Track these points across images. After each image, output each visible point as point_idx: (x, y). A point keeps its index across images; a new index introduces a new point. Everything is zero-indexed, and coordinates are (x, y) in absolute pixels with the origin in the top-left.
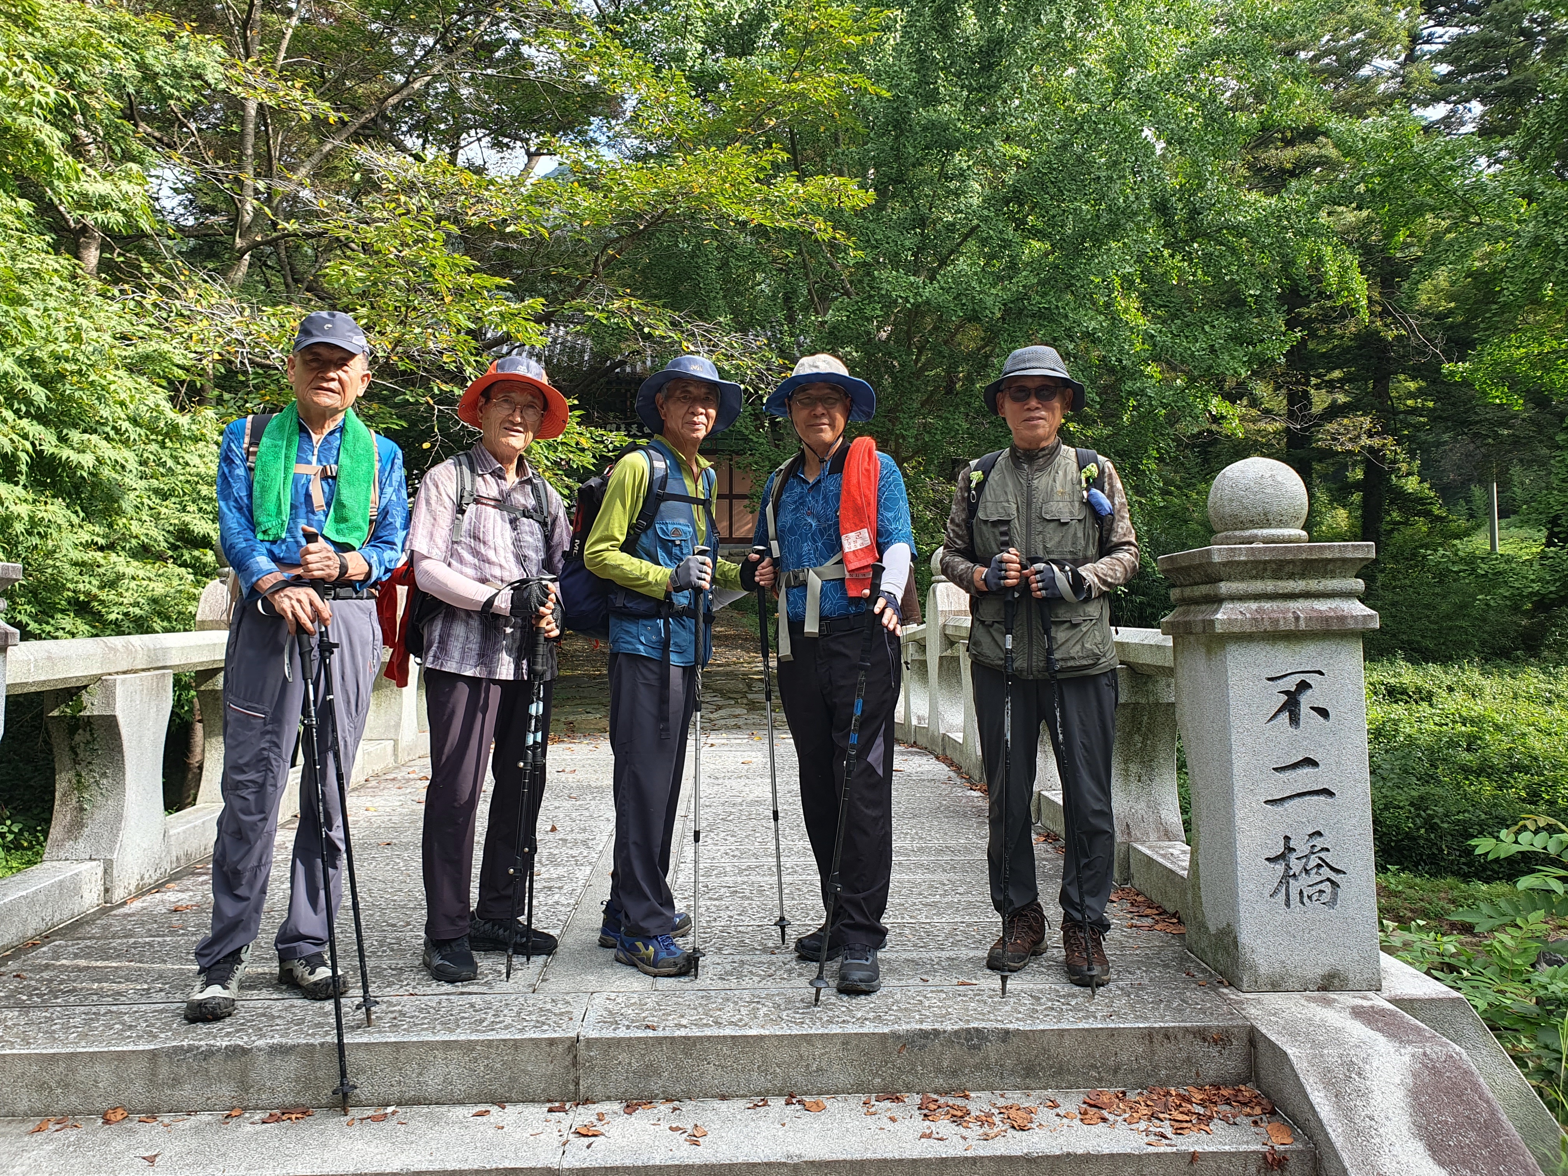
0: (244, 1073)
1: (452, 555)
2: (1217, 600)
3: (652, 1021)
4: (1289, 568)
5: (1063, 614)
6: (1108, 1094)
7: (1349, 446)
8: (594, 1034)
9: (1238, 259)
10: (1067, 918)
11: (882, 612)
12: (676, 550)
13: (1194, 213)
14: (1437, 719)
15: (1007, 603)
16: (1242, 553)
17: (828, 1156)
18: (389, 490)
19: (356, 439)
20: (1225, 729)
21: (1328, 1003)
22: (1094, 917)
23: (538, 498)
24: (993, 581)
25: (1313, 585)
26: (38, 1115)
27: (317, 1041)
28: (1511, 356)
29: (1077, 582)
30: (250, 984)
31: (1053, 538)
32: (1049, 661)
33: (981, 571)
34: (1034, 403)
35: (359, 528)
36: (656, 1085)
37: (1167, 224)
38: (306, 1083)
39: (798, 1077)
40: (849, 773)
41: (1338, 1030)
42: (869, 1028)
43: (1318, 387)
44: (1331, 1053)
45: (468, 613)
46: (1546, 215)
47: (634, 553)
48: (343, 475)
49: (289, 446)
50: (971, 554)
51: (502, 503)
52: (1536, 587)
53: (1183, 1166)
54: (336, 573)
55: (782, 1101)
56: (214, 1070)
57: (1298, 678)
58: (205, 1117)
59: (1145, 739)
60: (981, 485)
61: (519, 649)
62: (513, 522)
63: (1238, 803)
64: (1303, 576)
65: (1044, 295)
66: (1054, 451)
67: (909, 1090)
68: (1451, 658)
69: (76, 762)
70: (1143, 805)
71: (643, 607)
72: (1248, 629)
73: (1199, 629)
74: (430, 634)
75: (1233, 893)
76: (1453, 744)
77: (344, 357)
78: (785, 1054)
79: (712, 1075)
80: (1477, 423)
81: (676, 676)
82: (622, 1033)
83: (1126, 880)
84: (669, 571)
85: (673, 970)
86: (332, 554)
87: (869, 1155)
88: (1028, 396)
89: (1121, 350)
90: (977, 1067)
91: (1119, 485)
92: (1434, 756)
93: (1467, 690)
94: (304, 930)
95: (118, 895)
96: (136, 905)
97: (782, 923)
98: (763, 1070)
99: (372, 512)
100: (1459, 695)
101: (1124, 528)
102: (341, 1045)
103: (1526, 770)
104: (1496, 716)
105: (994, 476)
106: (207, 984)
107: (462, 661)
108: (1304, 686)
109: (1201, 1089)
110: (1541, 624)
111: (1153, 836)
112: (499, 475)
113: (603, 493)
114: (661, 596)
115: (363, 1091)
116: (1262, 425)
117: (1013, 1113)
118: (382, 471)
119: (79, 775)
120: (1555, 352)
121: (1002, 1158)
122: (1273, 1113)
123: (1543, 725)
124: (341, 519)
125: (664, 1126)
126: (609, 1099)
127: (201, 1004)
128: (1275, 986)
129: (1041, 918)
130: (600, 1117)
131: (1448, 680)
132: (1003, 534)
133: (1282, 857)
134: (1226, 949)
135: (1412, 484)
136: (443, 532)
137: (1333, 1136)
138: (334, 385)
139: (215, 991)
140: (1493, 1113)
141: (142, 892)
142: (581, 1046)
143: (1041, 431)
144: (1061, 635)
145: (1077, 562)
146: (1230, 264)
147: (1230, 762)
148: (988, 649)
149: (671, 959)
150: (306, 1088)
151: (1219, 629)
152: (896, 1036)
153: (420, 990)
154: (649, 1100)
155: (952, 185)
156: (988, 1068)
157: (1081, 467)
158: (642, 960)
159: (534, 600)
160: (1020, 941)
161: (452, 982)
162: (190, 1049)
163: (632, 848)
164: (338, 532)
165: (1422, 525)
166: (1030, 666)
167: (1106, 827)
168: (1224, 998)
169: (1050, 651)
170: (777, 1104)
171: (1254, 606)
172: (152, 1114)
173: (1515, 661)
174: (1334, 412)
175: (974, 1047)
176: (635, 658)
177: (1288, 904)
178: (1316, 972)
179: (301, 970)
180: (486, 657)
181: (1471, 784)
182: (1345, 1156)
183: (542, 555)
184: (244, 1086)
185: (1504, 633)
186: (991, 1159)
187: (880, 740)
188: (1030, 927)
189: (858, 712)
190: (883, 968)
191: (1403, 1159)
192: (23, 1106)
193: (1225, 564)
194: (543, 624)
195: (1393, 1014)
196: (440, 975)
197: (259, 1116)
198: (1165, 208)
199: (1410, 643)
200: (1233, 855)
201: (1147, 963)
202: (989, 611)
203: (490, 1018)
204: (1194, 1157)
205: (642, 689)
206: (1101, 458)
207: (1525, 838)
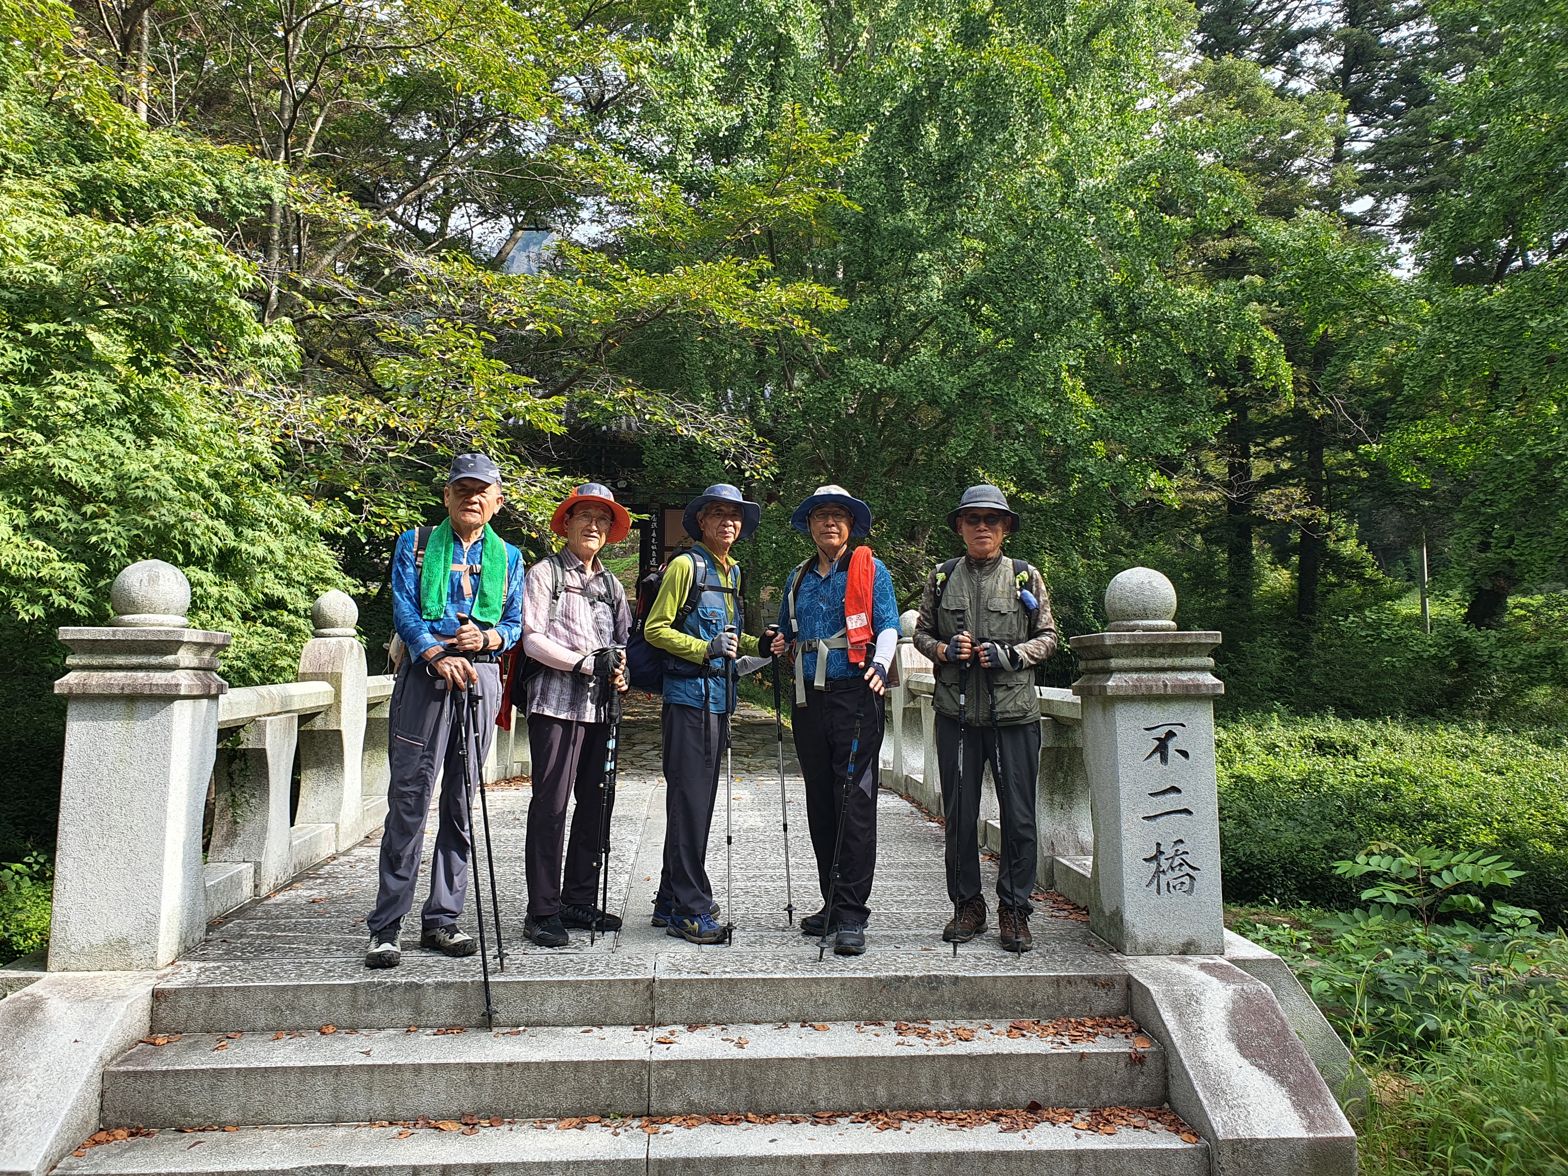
0: (418, 1001)
1: (550, 629)
2: (1109, 672)
3: (706, 969)
4: (1160, 649)
5: (1002, 679)
6: (1027, 1022)
7: (1281, 516)
8: (666, 977)
9: (1173, 350)
10: (1002, 903)
11: (871, 678)
12: (713, 627)
13: (1133, 308)
14: (1359, 771)
15: (962, 672)
16: (1126, 637)
17: (834, 1055)
18: (514, 583)
19: (494, 547)
20: (1115, 765)
21: (1185, 962)
22: (1021, 903)
23: (608, 586)
24: (951, 655)
25: (1178, 662)
26: (271, 1030)
27: (469, 980)
28: (1418, 440)
29: (1014, 656)
30: (405, 947)
31: (996, 624)
32: (992, 714)
33: (943, 647)
34: (983, 526)
35: (496, 611)
36: (709, 1014)
37: (1109, 318)
38: (460, 1008)
39: (809, 1009)
40: (847, 793)
41: (1187, 977)
42: (859, 974)
43: (1257, 455)
44: (1179, 989)
45: (563, 673)
46: (1440, 321)
47: (681, 630)
48: (485, 572)
49: (447, 551)
50: (935, 633)
51: (584, 590)
52: (1433, 651)
53: (1075, 1061)
54: (481, 645)
55: (798, 1025)
56: (397, 999)
57: (1167, 729)
58: (392, 1031)
59: (1066, 775)
60: (944, 583)
61: (598, 699)
62: (592, 604)
63: (1123, 818)
64: (1170, 656)
65: (997, 382)
66: (997, 560)
67: (888, 1019)
68: (1378, 715)
69: (232, 785)
70: (1065, 827)
71: (689, 670)
72: (1130, 692)
73: (1097, 692)
74: (533, 688)
75: (1120, 884)
76: (1371, 794)
77: (481, 487)
78: (801, 992)
79: (748, 1006)
80: (1401, 493)
81: (714, 721)
82: (684, 976)
83: (1051, 886)
84: (706, 643)
85: (714, 939)
86: (478, 632)
87: (862, 1054)
88: (978, 522)
89: (1066, 432)
90: (935, 1003)
91: (1043, 588)
92: (1354, 804)
93: (1391, 745)
94: (445, 905)
95: (264, 891)
96: (280, 898)
97: (790, 909)
98: (784, 1004)
99: (503, 600)
100: (1381, 750)
101: (1047, 619)
102: (486, 982)
103: (1434, 818)
104: (1412, 768)
105: (954, 576)
106: (380, 943)
107: (557, 709)
108: (1171, 734)
109: (1093, 1018)
110: (1464, 683)
111: (1072, 852)
112: (581, 570)
113: (660, 585)
114: (701, 662)
115: (500, 1017)
116: (1200, 495)
117: (960, 1032)
118: (510, 569)
119: (233, 795)
120: (1456, 437)
121: (952, 1056)
122: (1139, 1031)
123: (1454, 777)
124: (483, 605)
125: (718, 1038)
126: (675, 1023)
127: (380, 955)
128: (1149, 951)
129: (983, 905)
130: (672, 1033)
131: (1372, 735)
132: (959, 620)
133: (1155, 858)
134: (1116, 925)
135: (1349, 548)
136: (543, 614)
137: (1175, 1039)
138: (476, 507)
139: (386, 947)
140: (1284, 1026)
141: (278, 890)
142: (657, 984)
143: (988, 547)
144: (1000, 694)
145: (1014, 642)
146: (1165, 355)
147: (1118, 789)
148: (948, 704)
149: (712, 931)
150: (461, 1013)
151: (1109, 692)
152: (879, 980)
153: (527, 951)
154: (705, 1024)
155: (915, 280)
156: (943, 1003)
157: (1016, 574)
158: (689, 933)
159: (611, 664)
160: (969, 921)
161: (551, 946)
162: (380, 984)
163: (682, 849)
164: (481, 614)
165: (1355, 587)
166: (977, 717)
167: (1031, 837)
168: (1112, 959)
169: (993, 706)
170: (795, 1027)
171: (1135, 676)
172: (353, 1029)
173: (1439, 717)
174: (1269, 481)
175: (934, 988)
176: (683, 708)
177: (1159, 893)
178: (1178, 941)
179: (442, 936)
180: (575, 704)
181: (1383, 830)
182: (1181, 1052)
183: (612, 629)
184: (418, 1010)
185: (1430, 691)
186: (944, 1056)
187: (869, 772)
188: (975, 912)
189: (855, 749)
190: (867, 940)
191: (1220, 1053)
192: (261, 1023)
193: (1114, 646)
194: (617, 682)
195: (1228, 967)
196: (541, 942)
197: (429, 1031)
198: (1107, 303)
199: (1341, 699)
200: (1120, 856)
201: (1060, 939)
202: (949, 676)
203: (587, 968)
204: (1082, 1055)
205: (688, 730)
206: (1030, 567)
207: (1374, 860)
